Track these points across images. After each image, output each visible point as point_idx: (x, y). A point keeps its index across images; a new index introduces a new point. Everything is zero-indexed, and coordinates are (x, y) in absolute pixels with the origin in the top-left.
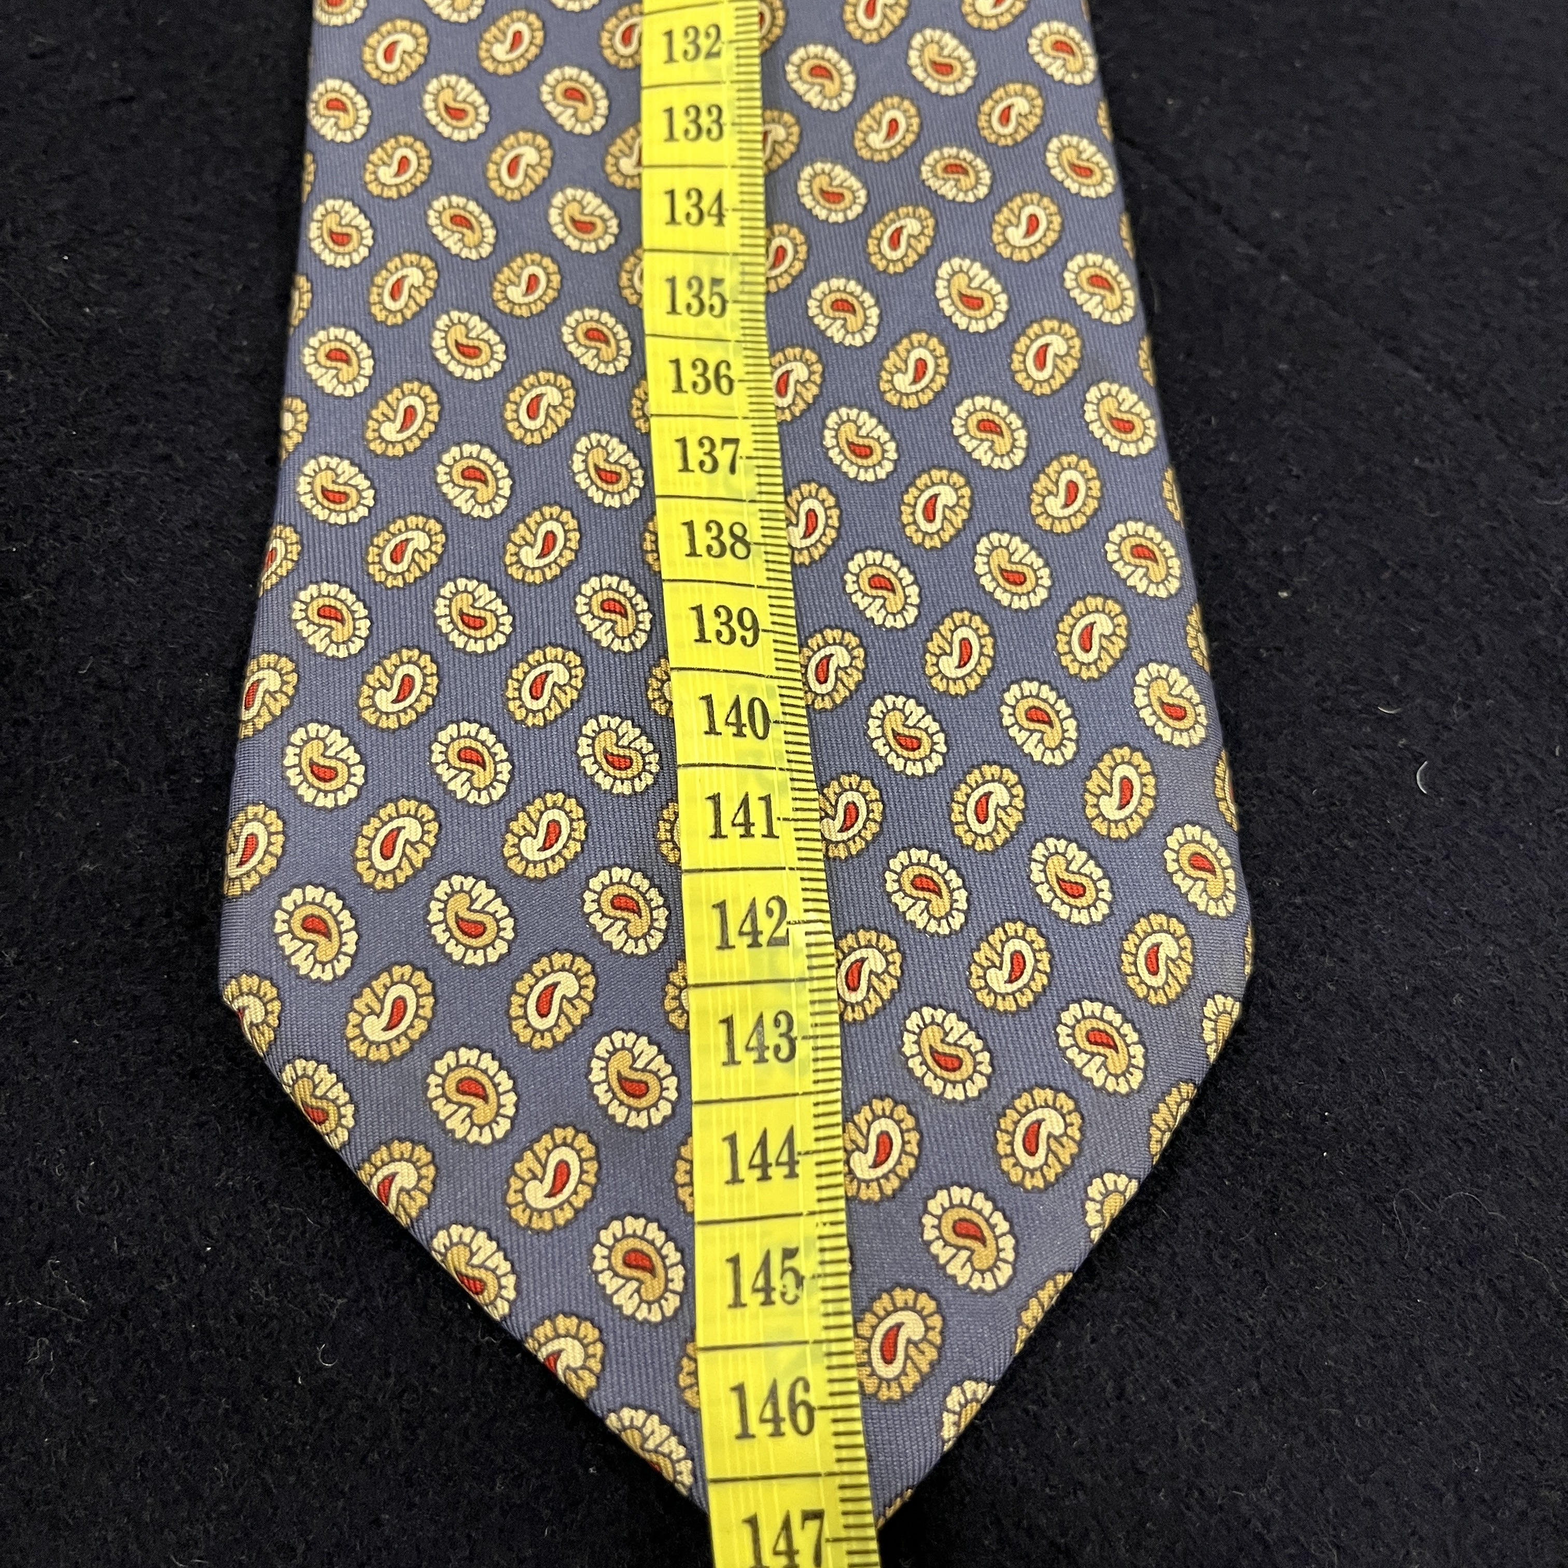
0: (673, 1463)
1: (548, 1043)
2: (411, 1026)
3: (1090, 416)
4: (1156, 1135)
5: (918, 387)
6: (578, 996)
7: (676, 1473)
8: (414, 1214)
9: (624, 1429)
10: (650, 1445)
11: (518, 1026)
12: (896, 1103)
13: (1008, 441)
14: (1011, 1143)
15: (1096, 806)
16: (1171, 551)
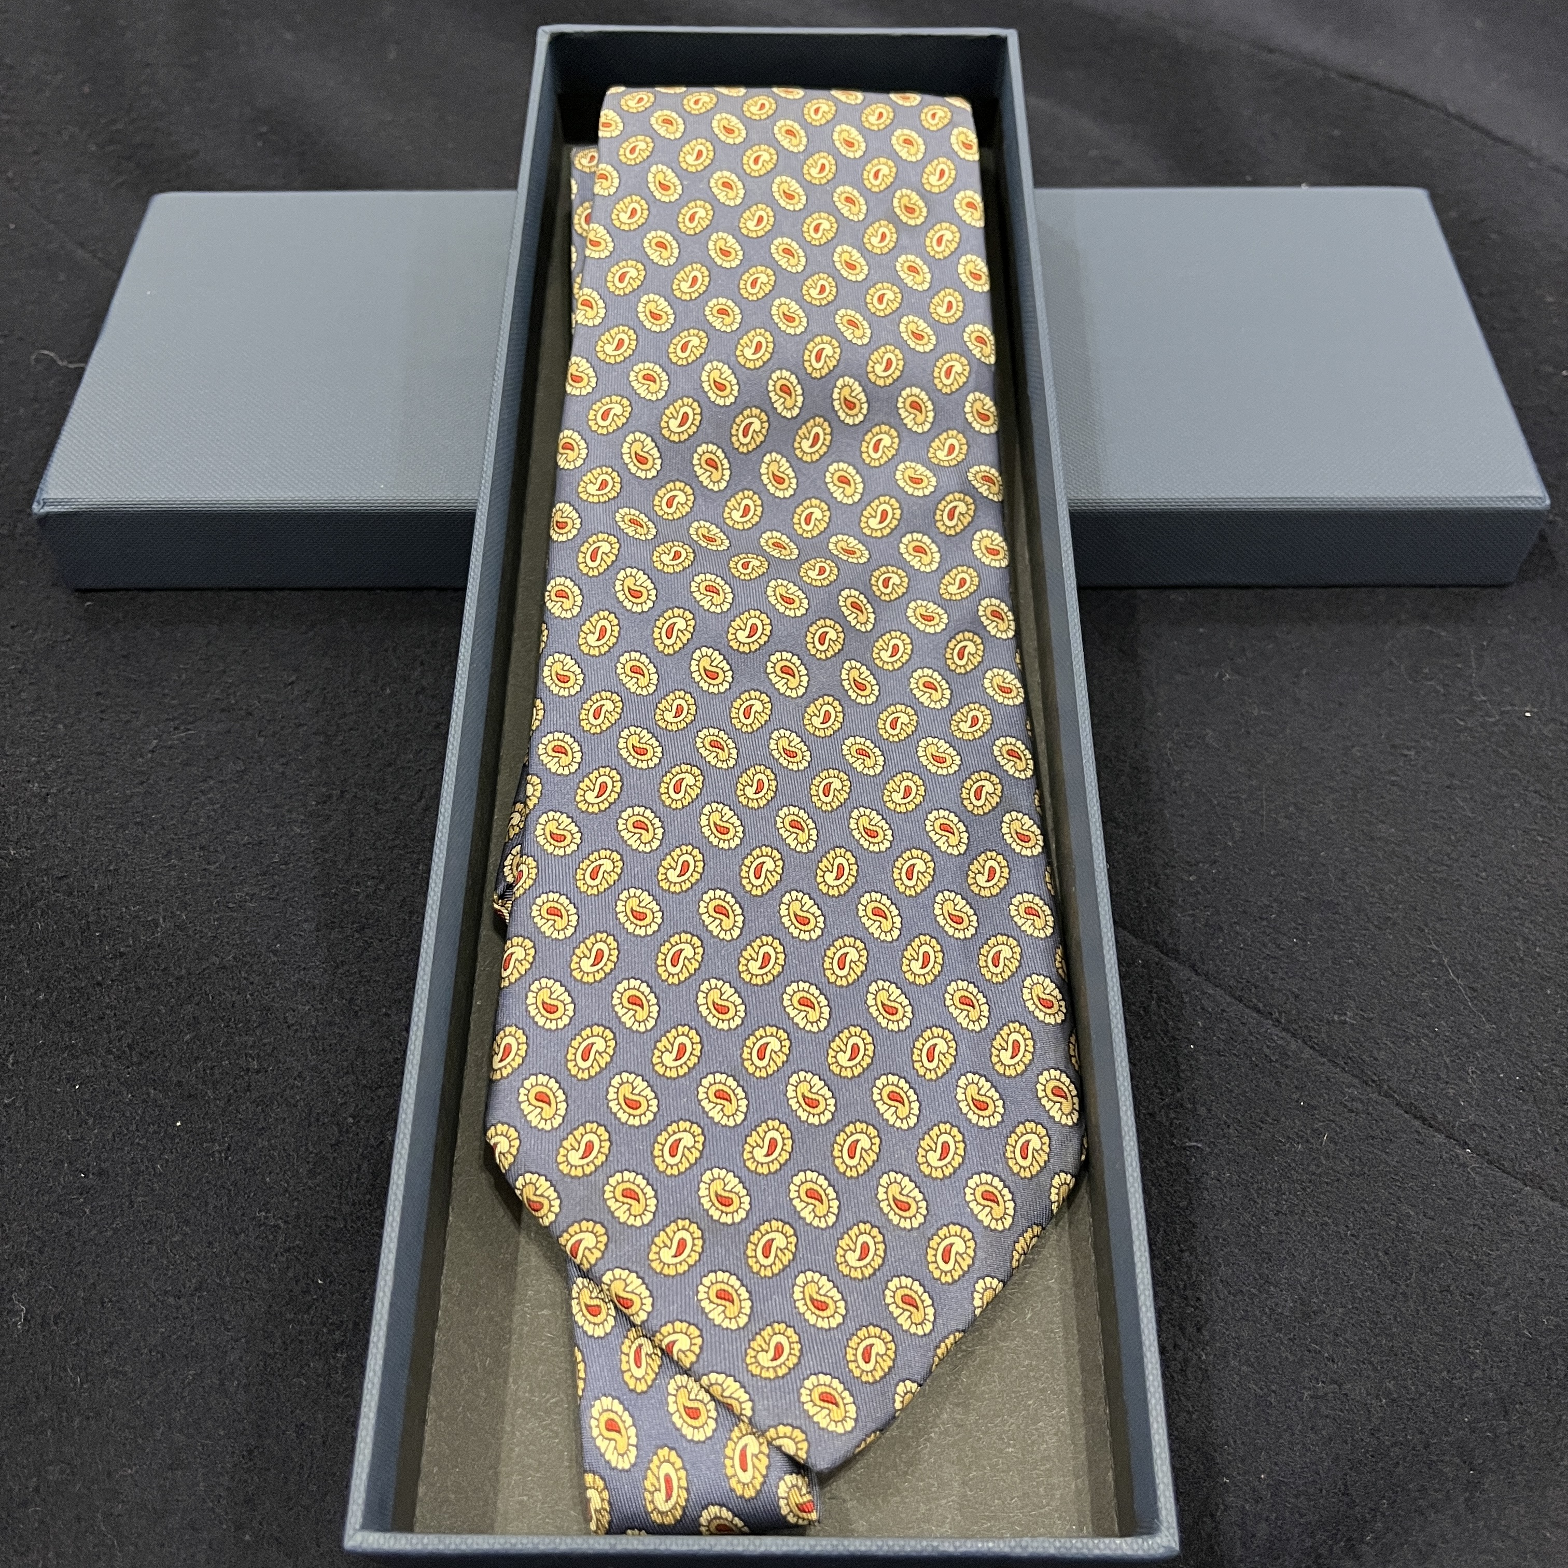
0: (741, 1403)
1: (675, 1172)
2: (596, 1157)
3: (1005, 830)
4: (1016, 1256)
5: (906, 801)
6: (694, 1147)
7: (742, 1409)
8: (593, 1262)
9: (712, 1385)
10: (726, 1394)
11: (658, 1161)
12: (873, 1227)
13: (957, 838)
14: (935, 1255)
15: (998, 1056)
16: (1048, 912)
